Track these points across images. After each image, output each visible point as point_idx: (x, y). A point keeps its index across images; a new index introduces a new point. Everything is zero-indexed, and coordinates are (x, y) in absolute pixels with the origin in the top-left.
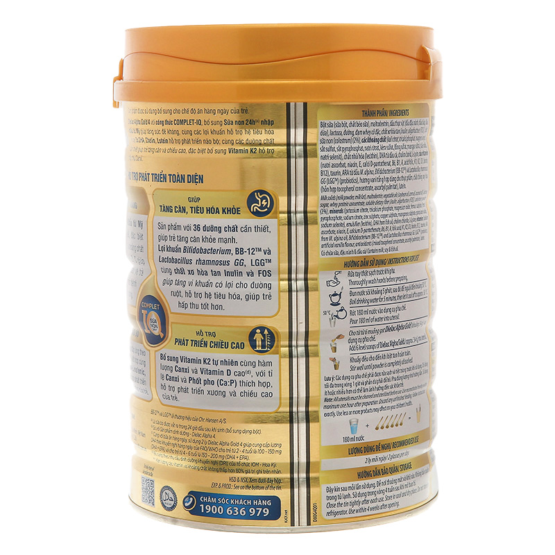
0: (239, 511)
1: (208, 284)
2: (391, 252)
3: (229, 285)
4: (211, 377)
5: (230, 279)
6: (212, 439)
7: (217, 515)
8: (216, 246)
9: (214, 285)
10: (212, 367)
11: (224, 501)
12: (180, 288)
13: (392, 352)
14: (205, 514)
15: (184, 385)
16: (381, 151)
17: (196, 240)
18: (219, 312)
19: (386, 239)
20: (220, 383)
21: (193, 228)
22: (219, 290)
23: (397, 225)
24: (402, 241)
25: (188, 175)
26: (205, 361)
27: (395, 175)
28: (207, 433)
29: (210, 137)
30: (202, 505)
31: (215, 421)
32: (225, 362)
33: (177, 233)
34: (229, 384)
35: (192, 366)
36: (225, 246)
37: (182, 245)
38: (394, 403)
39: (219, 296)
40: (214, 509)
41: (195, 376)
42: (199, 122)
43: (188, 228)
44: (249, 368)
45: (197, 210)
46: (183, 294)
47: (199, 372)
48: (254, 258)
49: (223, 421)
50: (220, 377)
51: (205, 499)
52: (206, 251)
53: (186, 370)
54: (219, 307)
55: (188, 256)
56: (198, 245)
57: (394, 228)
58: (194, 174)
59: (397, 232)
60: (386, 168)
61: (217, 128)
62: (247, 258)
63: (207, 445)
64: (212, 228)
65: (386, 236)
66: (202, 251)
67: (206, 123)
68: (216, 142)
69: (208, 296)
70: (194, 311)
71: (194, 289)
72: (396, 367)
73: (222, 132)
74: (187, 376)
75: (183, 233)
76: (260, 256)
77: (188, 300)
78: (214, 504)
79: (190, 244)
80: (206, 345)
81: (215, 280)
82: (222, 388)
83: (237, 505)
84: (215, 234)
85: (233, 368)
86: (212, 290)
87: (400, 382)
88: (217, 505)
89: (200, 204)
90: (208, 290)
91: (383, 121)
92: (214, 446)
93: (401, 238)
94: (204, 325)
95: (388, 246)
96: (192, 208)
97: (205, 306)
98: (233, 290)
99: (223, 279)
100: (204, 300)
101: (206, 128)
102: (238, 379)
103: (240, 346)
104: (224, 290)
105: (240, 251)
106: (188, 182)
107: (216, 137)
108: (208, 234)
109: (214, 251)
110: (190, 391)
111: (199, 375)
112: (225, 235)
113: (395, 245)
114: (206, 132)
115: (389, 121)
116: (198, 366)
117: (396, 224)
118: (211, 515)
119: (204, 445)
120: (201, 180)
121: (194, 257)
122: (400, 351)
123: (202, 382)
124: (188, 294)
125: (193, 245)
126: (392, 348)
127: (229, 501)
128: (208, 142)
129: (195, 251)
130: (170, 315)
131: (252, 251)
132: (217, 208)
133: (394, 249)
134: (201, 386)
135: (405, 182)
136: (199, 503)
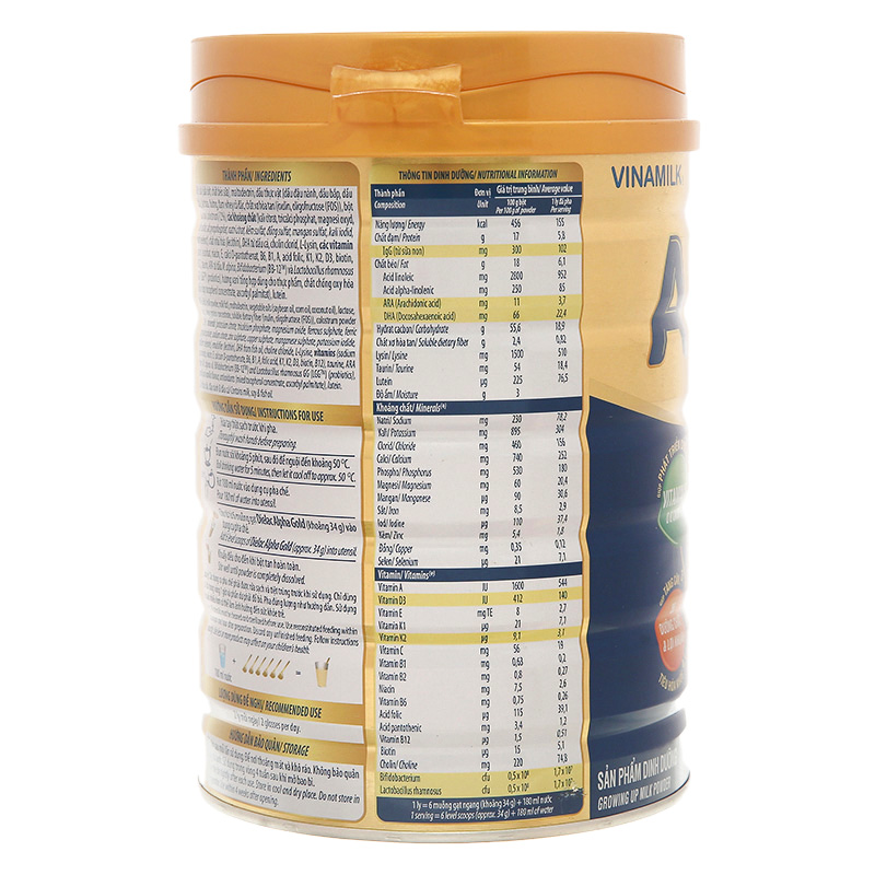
2: (261, 398)
13: (265, 557)
16: (246, 236)
19: (252, 376)
23: (271, 356)
24: (281, 383)
27: (265, 276)
38: (276, 641)
57: (265, 361)
59: (270, 367)
60: (252, 263)
65: (252, 371)
72: (271, 584)
87: (277, 608)
91: (246, 188)
93: (279, 378)
95: (256, 387)
113: (268, 388)
115: (254, 188)
117: (267, 355)
122: (278, 559)
126: (265, 550)
133: (264, 394)
135: (285, 289)
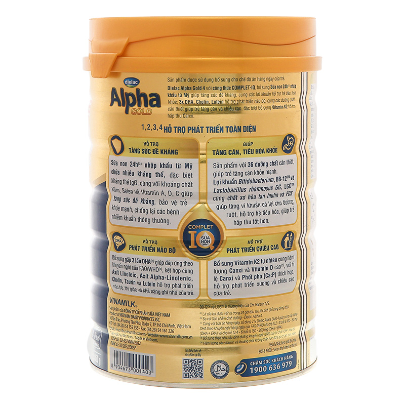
0: (276, 367)
1: (257, 205)
3: (271, 204)
4: (260, 273)
5: (270, 200)
6: (260, 318)
7: (263, 373)
8: (264, 176)
9: (261, 205)
10: (260, 265)
11: (267, 361)
12: (235, 210)
14: (254, 374)
15: (238, 282)
17: (250, 173)
18: (266, 225)
20: (266, 276)
21: (247, 165)
22: (265, 209)
25: (244, 127)
26: (255, 262)
28: (256, 314)
29: (260, 98)
30: (252, 368)
31: (262, 304)
32: (269, 261)
33: (233, 170)
34: (271, 275)
35: (245, 267)
36: (270, 176)
37: (237, 178)
39: (266, 213)
40: (260, 369)
41: (248, 274)
42: (253, 87)
43: (243, 165)
44: (283, 262)
45: (248, 152)
46: (238, 214)
47: (251, 270)
48: (286, 183)
49: (267, 303)
50: (266, 272)
51: (254, 363)
52: (257, 181)
53: (241, 271)
54: (266, 221)
55: (243, 186)
56: (251, 177)
58: (249, 125)
61: (266, 91)
62: (282, 183)
63: (256, 323)
64: (262, 164)
66: (254, 181)
67: (259, 88)
68: (264, 101)
69: (258, 213)
70: (248, 226)
71: (247, 210)
73: (269, 94)
74: (241, 275)
75: (239, 169)
76: (289, 181)
77: (242, 219)
78: (260, 365)
79: (244, 177)
80: (254, 250)
81: (261, 201)
82: (267, 280)
83: (275, 363)
84: (264, 169)
85: (274, 264)
86: (261, 209)
88: (262, 365)
89: (251, 147)
90: (258, 209)
92: (261, 323)
94: (255, 236)
96: (244, 150)
97: (256, 221)
98: (274, 208)
99: (267, 200)
100: (255, 217)
101: (258, 91)
102: (277, 271)
103: (276, 247)
104: (269, 208)
105: (279, 179)
106: (244, 131)
107: (264, 97)
108: (259, 169)
109: (262, 181)
110: (243, 285)
111: (251, 272)
112: (270, 168)
114: (258, 95)
116: (250, 266)
118: (258, 374)
119: (254, 324)
120: (254, 129)
121: (248, 186)
123: (253, 277)
124: (242, 214)
125: (247, 177)
127: (271, 361)
128: (258, 101)
129: (249, 181)
130: (225, 231)
131: (285, 178)
132: (263, 149)
134: (253, 281)
136: (249, 366)
